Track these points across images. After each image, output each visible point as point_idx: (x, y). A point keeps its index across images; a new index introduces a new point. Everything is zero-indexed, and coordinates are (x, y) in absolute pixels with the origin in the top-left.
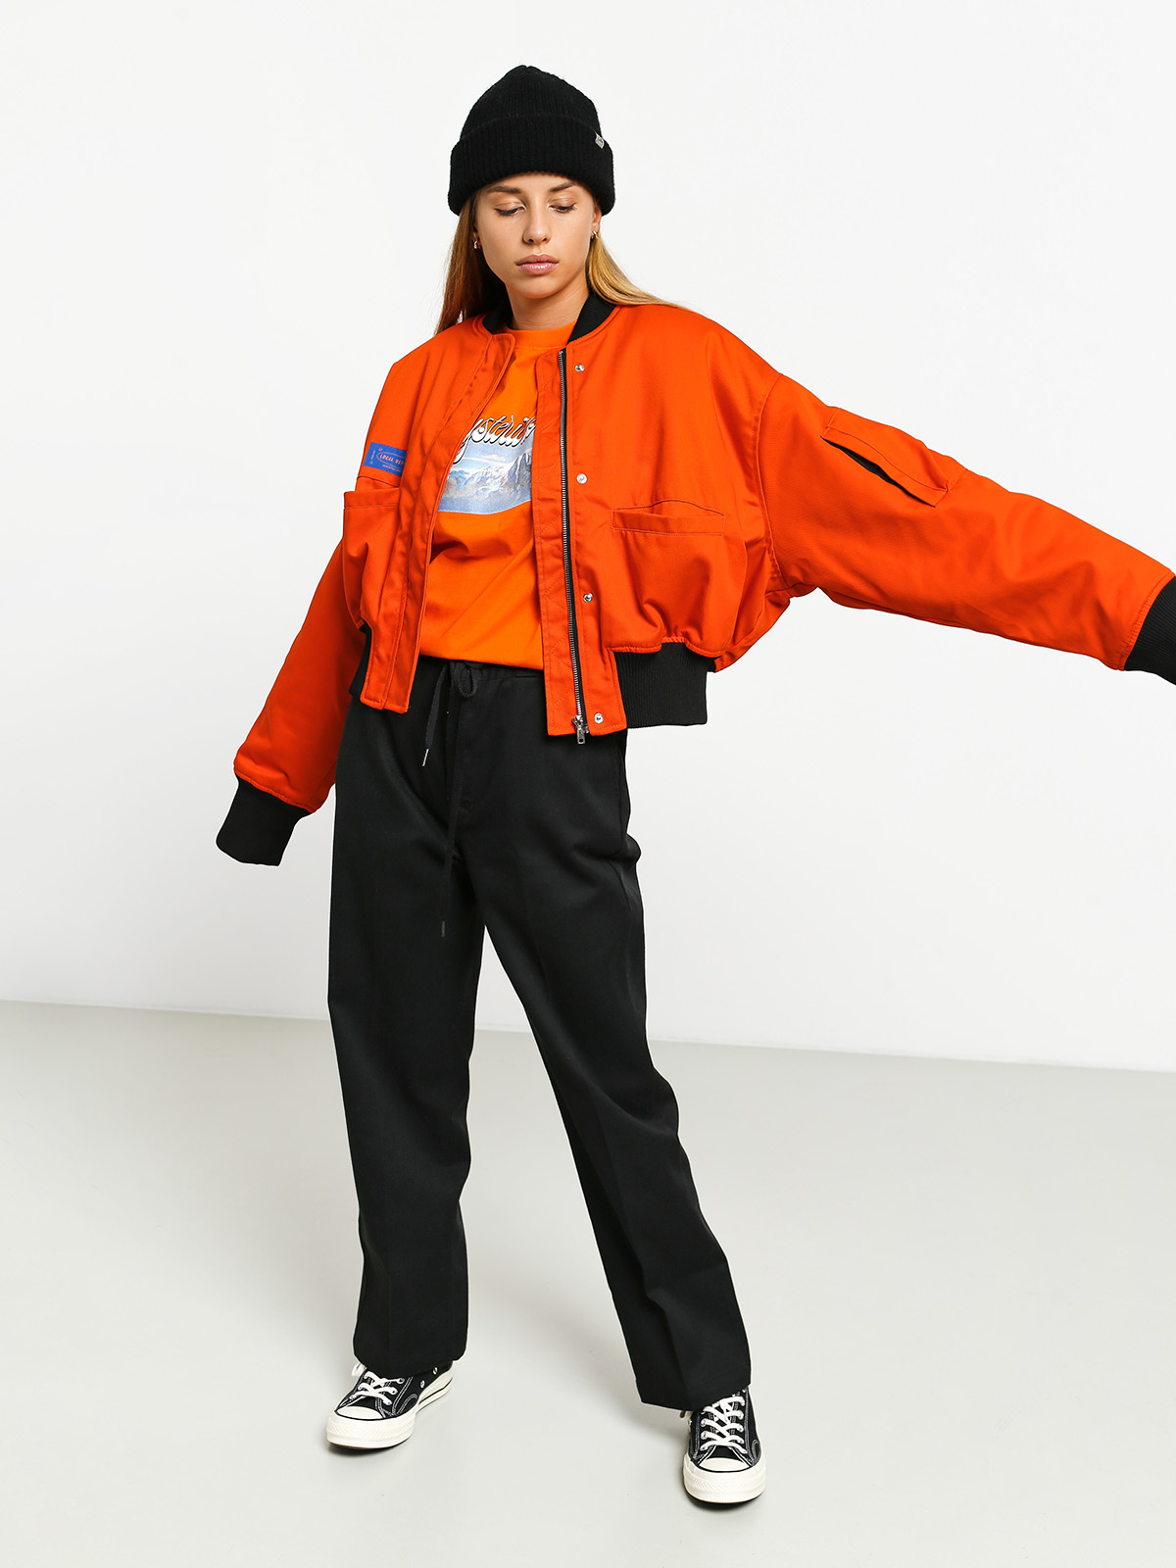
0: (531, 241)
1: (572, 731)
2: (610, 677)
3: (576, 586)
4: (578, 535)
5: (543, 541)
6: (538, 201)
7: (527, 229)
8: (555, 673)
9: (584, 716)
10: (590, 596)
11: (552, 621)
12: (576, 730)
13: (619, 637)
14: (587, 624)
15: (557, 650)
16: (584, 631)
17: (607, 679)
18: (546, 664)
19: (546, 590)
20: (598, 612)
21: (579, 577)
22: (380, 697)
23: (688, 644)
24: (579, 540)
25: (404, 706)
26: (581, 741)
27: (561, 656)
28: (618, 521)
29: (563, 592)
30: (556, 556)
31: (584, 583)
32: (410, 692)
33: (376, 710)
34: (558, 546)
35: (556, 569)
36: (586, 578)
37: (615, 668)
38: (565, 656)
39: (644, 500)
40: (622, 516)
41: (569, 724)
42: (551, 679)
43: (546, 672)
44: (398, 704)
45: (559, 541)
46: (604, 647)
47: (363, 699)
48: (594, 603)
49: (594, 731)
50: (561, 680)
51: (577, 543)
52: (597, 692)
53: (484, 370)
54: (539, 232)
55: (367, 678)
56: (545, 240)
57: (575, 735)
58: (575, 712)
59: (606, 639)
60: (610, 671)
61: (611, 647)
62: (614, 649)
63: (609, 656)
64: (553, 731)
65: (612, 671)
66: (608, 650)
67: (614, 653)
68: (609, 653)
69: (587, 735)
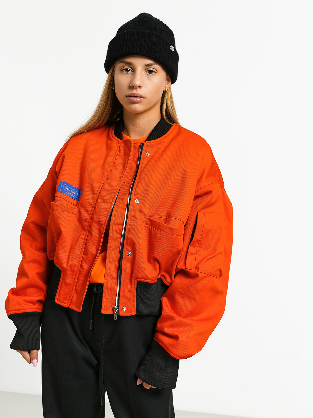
0: (133, 86)
1: (111, 313)
2: (133, 291)
3: (125, 248)
4: (130, 225)
5: (114, 225)
6: (140, 70)
7: (132, 81)
8: (109, 286)
9: (118, 307)
10: (130, 253)
11: (111, 262)
12: (114, 312)
13: (140, 275)
14: (127, 266)
15: (111, 275)
17: (131, 292)
18: (105, 281)
19: (111, 247)
20: (133, 261)
21: (127, 244)
22: (67, 302)
23: (164, 280)
24: (130, 227)
25: (80, 309)
26: (115, 318)
27: (112, 278)
28: (149, 222)
29: (118, 249)
30: (118, 233)
31: (129, 247)
32: (83, 302)
33: (64, 308)
34: (120, 229)
35: (117, 238)
36: (130, 246)
37: (136, 288)
38: (114, 278)
39: (164, 215)
40: (151, 221)
41: (111, 309)
42: (106, 288)
43: (105, 285)
44: (77, 307)
45: (121, 227)
46: (133, 277)
47: (57, 301)
48: (132, 257)
49: (121, 314)
50: (111, 289)
51: (129, 229)
52: (125, 297)
53: (119, 156)
54: (138, 83)
55: (58, 292)
56: (139, 87)
57: (113, 315)
58: (114, 304)
59: (135, 275)
60: (133, 288)
61: (136, 278)
62: (137, 279)
63: (134, 282)
64: (103, 312)
65: (134, 288)
66: (134, 279)
67: (137, 281)
68: (134, 281)
69: (119, 316)
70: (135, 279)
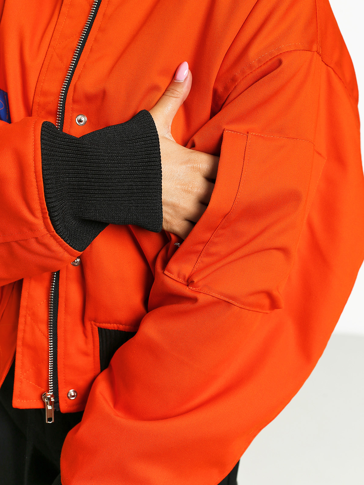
1: (38, 406)
2: (91, 352)
12: (45, 406)
15: (34, 313)
16: (66, 300)
17: (86, 354)
26: (50, 420)
27: (38, 321)
37: (97, 344)
38: (41, 322)
41: (38, 398)
42: (23, 345)
46: (87, 318)
50: (34, 349)
52: (73, 368)
57: (41, 412)
59: (90, 312)
60: (91, 346)
61: (95, 321)
62: (98, 324)
63: (92, 330)
64: (18, 403)
65: (94, 346)
66: (91, 324)
67: (98, 328)
68: (92, 327)
69: (57, 412)
70: (93, 322)
